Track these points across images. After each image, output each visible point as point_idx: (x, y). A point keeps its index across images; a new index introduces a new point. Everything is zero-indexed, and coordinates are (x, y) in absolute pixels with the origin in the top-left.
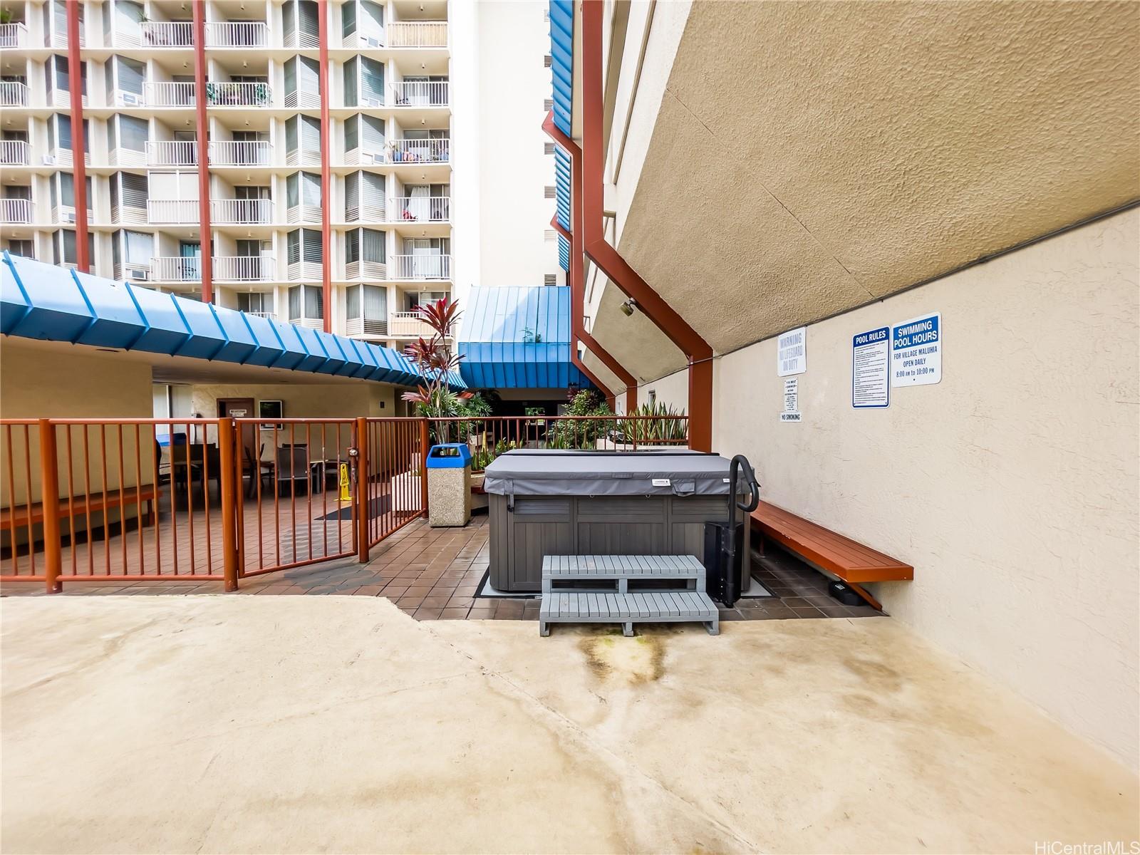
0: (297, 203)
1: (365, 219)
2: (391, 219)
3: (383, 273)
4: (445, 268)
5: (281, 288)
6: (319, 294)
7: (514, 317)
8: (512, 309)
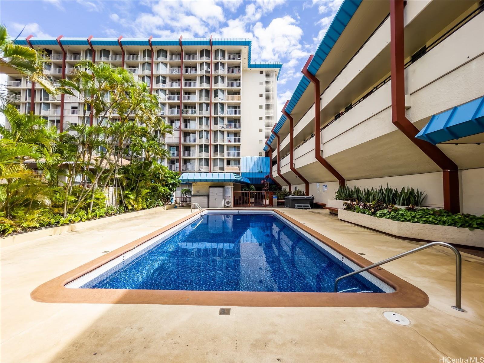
0: (202, 138)
1: (219, 142)
2: (226, 142)
3: (223, 155)
4: (239, 154)
5: (197, 158)
6: (207, 161)
7: (254, 165)
8: (253, 164)
